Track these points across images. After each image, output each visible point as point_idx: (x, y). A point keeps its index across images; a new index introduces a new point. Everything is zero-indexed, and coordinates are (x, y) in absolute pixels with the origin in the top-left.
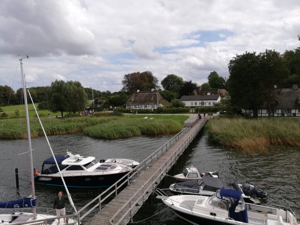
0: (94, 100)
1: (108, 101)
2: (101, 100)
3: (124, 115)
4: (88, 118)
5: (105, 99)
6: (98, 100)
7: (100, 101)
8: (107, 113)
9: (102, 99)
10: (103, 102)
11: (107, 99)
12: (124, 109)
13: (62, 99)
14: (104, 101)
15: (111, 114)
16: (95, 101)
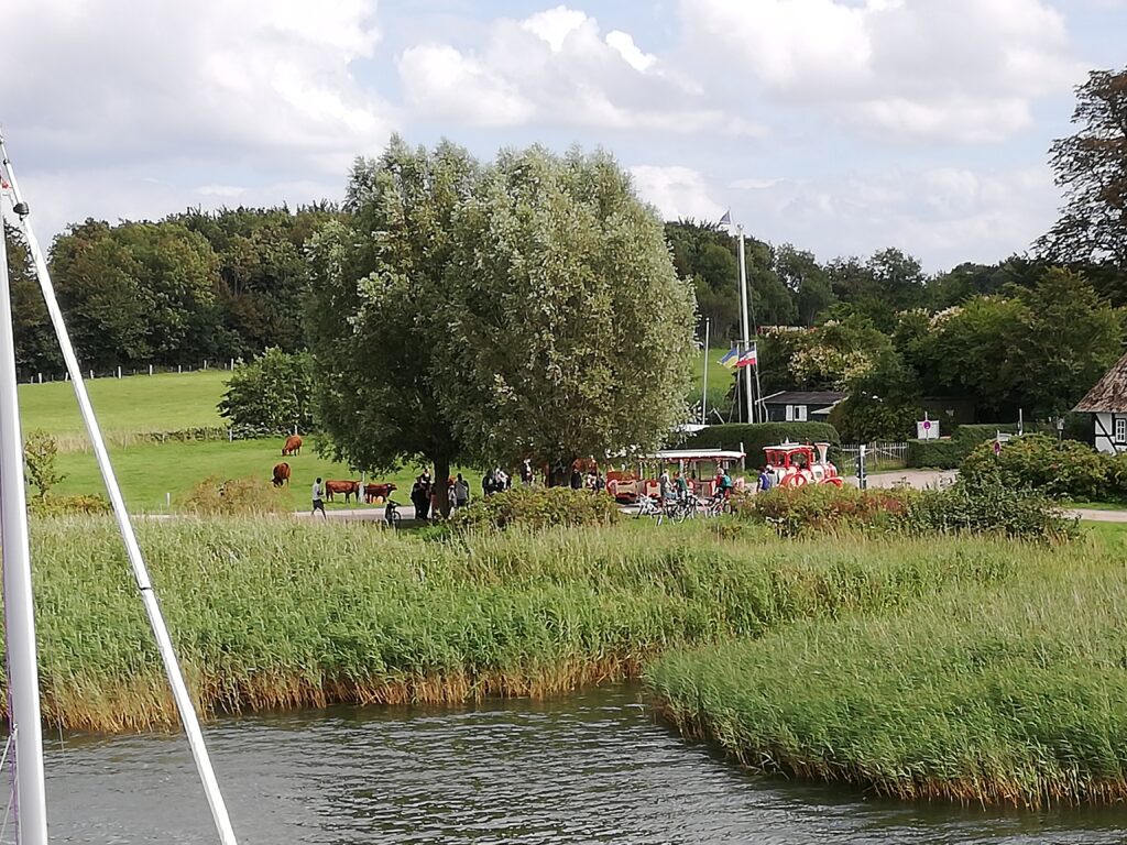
0: (753, 355)
1: (896, 364)
2: (821, 356)
3: (1073, 532)
4: (694, 545)
5: (868, 345)
6: (791, 350)
7: (810, 362)
8: (889, 497)
9: (833, 339)
10: (848, 374)
11: (887, 343)
12: (1077, 451)
13: (448, 336)
14: (860, 365)
15: (937, 515)
16: (764, 365)
